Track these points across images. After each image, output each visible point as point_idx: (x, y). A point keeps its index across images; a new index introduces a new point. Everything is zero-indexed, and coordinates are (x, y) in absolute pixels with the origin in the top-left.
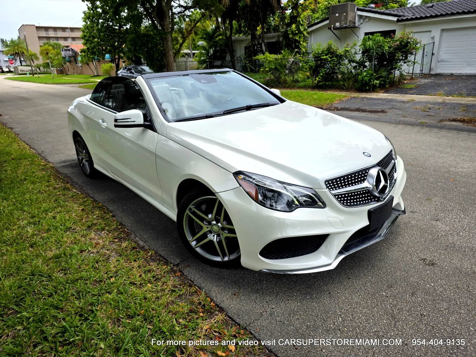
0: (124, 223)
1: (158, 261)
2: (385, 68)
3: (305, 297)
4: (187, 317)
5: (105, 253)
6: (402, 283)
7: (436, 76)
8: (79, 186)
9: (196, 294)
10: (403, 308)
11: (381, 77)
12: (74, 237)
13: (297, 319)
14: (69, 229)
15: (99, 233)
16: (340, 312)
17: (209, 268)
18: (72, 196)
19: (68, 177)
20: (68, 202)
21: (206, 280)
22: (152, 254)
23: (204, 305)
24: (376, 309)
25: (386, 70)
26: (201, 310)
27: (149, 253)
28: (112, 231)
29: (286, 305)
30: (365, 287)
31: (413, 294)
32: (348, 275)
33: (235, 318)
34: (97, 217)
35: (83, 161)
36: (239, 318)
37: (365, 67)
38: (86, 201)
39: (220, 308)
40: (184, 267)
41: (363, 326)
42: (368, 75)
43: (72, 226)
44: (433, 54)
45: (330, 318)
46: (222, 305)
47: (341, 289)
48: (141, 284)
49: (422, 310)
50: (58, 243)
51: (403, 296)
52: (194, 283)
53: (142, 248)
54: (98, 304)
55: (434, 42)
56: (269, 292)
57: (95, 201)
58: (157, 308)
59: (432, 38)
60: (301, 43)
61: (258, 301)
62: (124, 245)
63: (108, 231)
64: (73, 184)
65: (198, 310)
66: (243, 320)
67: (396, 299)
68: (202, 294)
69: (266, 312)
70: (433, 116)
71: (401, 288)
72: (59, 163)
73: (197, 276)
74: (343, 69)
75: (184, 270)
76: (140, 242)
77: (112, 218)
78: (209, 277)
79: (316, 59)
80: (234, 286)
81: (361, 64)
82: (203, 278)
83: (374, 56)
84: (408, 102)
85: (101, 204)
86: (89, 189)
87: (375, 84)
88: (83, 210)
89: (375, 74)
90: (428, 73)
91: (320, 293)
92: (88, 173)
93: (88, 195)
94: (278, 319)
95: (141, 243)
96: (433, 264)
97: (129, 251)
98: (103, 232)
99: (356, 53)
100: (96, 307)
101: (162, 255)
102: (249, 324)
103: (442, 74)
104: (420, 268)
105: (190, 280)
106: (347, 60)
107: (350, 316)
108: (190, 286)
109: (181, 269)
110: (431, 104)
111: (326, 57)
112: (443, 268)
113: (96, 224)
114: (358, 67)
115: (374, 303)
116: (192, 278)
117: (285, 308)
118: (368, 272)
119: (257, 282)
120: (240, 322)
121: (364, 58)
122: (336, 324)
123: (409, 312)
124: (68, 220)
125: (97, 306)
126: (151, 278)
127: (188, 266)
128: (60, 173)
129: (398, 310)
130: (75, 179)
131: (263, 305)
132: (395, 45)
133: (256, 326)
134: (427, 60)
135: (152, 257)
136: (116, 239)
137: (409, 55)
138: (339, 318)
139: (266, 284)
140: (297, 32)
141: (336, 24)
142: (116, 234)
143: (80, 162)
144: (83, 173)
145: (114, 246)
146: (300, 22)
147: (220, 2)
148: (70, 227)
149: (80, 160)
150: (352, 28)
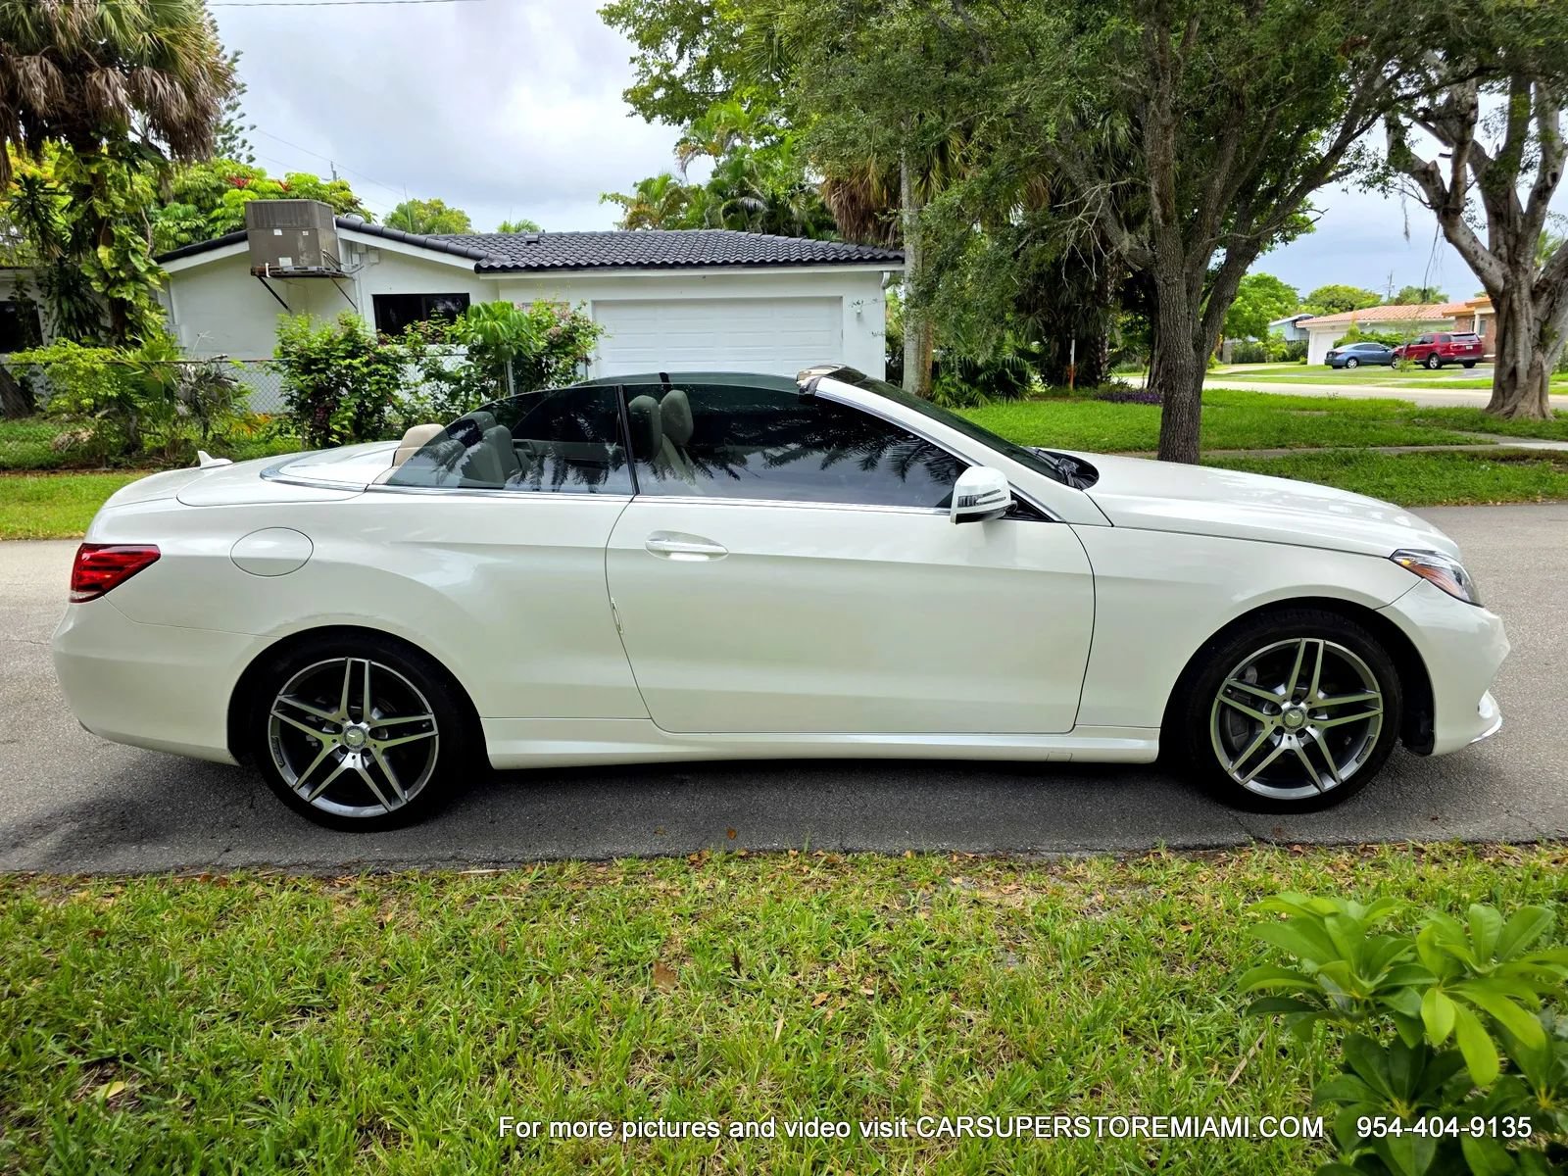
140: (122, 274)
141: (281, 260)
146: (124, 239)
150: (336, 279)
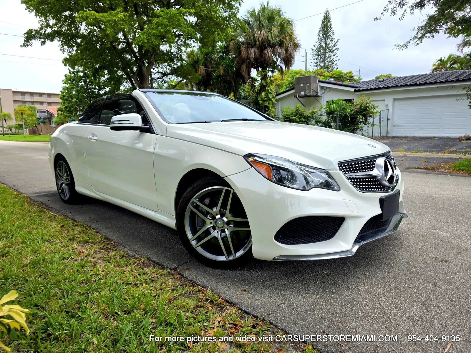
0: (110, 237)
1: (152, 266)
2: (349, 128)
3: (323, 290)
4: (194, 311)
5: (91, 260)
6: (421, 276)
7: (393, 138)
8: (56, 210)
9: (200, 292)
10: (430, 296)
12: (54, 247)
13: (320, 309)
15: (82, 245)
16: (365, 301)
17: (211, 270)
18: (49, 217)
19: (43, 204)
20: (45, 221)
21: (210, 280)
22: (144, 261)
23: (212, 301)
24: (402, 297)
25: (350, 130)
26: (209, 305)
27: (141, 260)
28: (96, 243)
29: (304, 297)
30: (384, 280)
31: (435, 285)
32: (363, 272)
33: (250, 310)
34: (79, 232)
35: (63, 186)
36: (255, 311)
37: (331, 127)
38: (65, 221)
39: (230, 304)
40: (183, 270)
41: (393, 312)
43: (51, 239)
44: (388, 119)
45: (356, 307)
46: (232, 300)
47: (359, 283)
48: (136, 284)
49: (451, 297)
50: (35, 253)
51: (426, 287)
52: (196, 283)
53: (133, 256)
54: (87, 301)
55: (388, 109)
56: (283, 288)
57: (75, 221)
58: (158, 303)
59: (386, 105)
60: (271, 108)
61: (272, 295)
62: (112, 254)
63: (92, 243)
64: (50, 208)
65: (206, 305)
66: (259, 312)
67: (420, 289)
68: (208, 291)
69: (284, 304)
71: (421, 281)
72: (34, 194)
73: (199, 277)
75: (183, 272)
76: (129, 252)
77: (96, 233)
78: (213, 277)
79: (286, 120)
80: (243, 284)
81: (327, 124)
82: (206, 278)
83: (338, 117)
85: (82, 223)
86: (67, 213)
88: (62, 226)
90: (386, 135)
91: (339, 287)
92: (67, 198)
93: (66, 217)
94: (299, 309)
95: (131, 253)
96: (445, 261)
97: (118, 259)
98: (87, 244)
99: (322, 115)
100: (85, 304)
101: (157, 261)
102: (268, 316)
103: (397, 137)
104: (434, 264)
105: (192, 281)
106: (314, 121)
108: (193, 285)
109: (180, 271)
111: (295, 117)
112: (457, 264)
113: (78, 238)
115: (398, 293)
116: (193, 279)
117: (303, 300)
118: (383, 269)
119: (267, 280)
120: (256, 314)
121: (329, 119)
122: (364, 311)
123: (437, 299)
124: (47, 234)
125: (87, 303)
126: (147, 279)
127: (188, 269)
128: (35, 201)
129: (425, 298)
130: (51, 205)
131: (279, 299)
132: (356, 108)
133: (275, 316)
134: (383, 124)
135: (145, 264)
136: (102, 249)
137: (369, 118)
138: (365, 307)
139: (277, 281)
140: (266, 99)
141: (301, 92)
142: (101, 246)
143: (59, 189)
144: (61, 199)
145: (100, 255)
146: (268, 90)
147: (196, 71)
148: (48, 240)
149: (60, 186)
150: (316, 97)
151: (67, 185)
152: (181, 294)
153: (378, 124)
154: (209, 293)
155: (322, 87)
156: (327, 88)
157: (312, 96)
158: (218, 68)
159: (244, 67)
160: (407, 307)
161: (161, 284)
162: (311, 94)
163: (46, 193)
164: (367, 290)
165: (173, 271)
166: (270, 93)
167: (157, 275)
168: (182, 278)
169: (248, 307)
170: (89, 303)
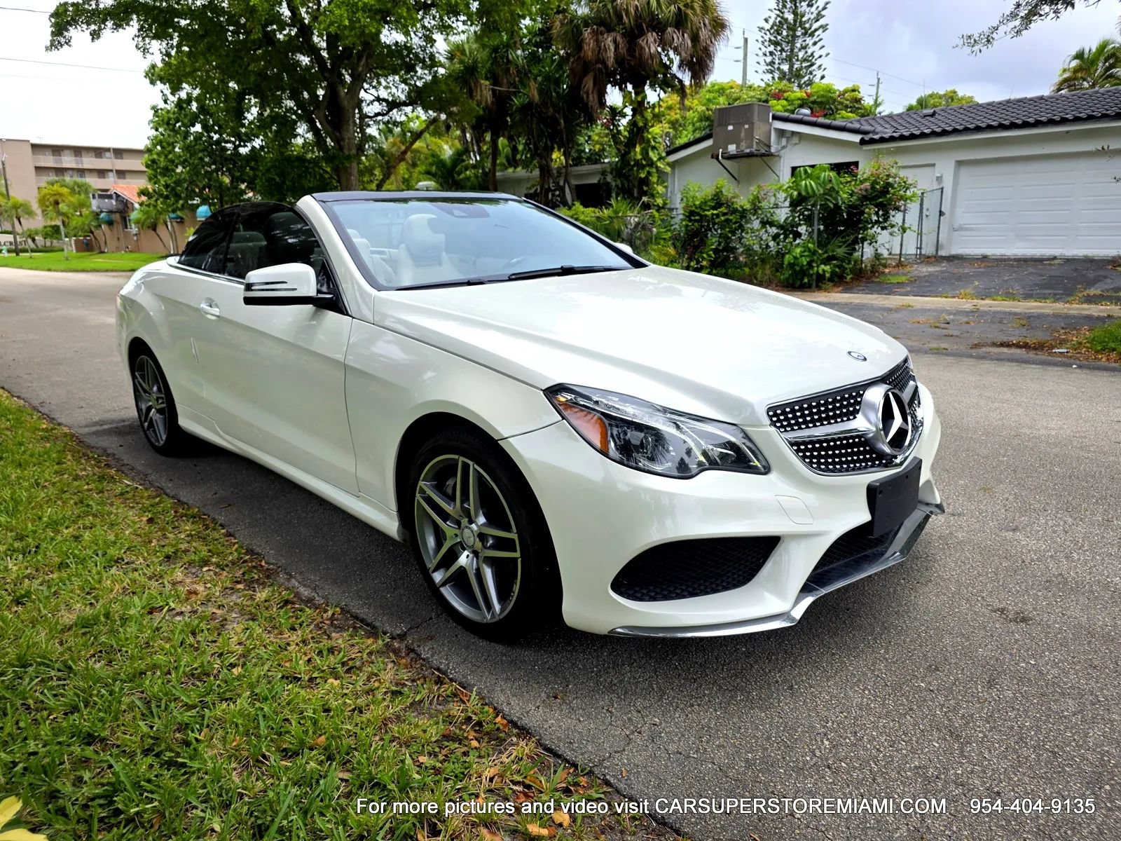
0: (258, 550)
1: (351, 629)
2: (841, 239)
3: (732, 697)
4: (437, 750)
5: (213, 613)
6: (960, 660)
7: (952, 261)
8: (139, 473)
9: (455, 699)
10: (973, 714)
11: (833, 258)
12: (130, 579)
13: (719, 746)
14: (116, 562)
15: (194, 570)
16: (824, 727)
18: (122, 494)
19: (108, 455)
20: (112, 505)
21: (479, 667)
22: (333, 614)
23: (479, 724)
24: (908, 717)
25: (844, 242)
26: (472, 735)
27: (326, 611)
28: (227, 566)
29: (687, 715)
30: (874, 671)
31: (991, 684)
32: (829, 648)
33: (563, 749)
34: (188, 536)
35: (151, 413)
36: (574, 750)
37: (798, 235)
38: (157, 504)
39: (519, 729)
40: (419, 641)
41: (884, 756)
42: (806, 254)
43: (124, 556)
44: (941, 213)
45: (801, 741)
46: (525, 721)
47: (816, 676)
48: (311, 680)
49: (1021, 717)
50: (88, 593)
51: (969, 688)
52: (447, 676)
53: (309, 602)
54: (202, 725)
55: (942, 189)
56: (642, 690)
57: (181, 503)
58: (358, 731)
59: (938, 178)
60: (654, 185)
61: (615, 709)
62: (262, 595)
63: (218, 565)
64: (123, 468)
65: (465, 735)
66: (582, 754)
67: (953, 695)
68: (473, 698)
69: (640, 733)
70: (957, 336)
71: (959, 672)
72: (87, 426)
73: (456, 659)
74: (749, 239)
75: (419, 646)
76: (302, 589)
77: (227, 538)
78: (485, 660)
79: (690, 218)
80: (551, 678)
81: (789, 230)
82: (471, 662)
83: (816, 212)
84: (897, 310)
85: (197, 510)
86: (164, 480)
87: (821, 272)
88: (150, 521)
89: (820, 251)
90: (934, 253)
91: (768, 688)
92: (162, 443)
93: (161, 491)
94: (672, 747)
95: (305, 592)
96: (1024, 620)
97: (275, 610)
98: (205, 569)
99: (776, 206)
100: (198, 733)
101: (361, 616)
102: (601, 762)
103: (962, 256)
104: (997, 628)
105: (438, 669)
106: (758, 221)
107: (850, 735)
108: (439, 682)
109: (412, 644)
110: (950, 313)
111: (711, 213)
112: (1049, 627)
113: (186, 551)
114: (782, 237)
115: (901, 705)
116: (441, 663)
117: (684, 722)
118: (875, 639)
119: (609, 667)
120: (575, 757)
121: (794, 217)
122: (818, 754)
123: (988, 723)
124: (115, 543)
125: (200, 731)
126: (337, 666)
127: (431, 638)
128: (89, 447)
129: (961, 719)
130: (127, 459)
131: (629, 719)
132: (861, 190)
133: (617, 765)
134: (930, 225)
135: (335, 622)
136: (238, 582)
137: (892, 213)
138: (822, 741)
139: (631, 671)
140: (644, 162)
141: (729, 146)
142: (239, 574)
143: (143, 419)
144: (148, 444)
145: (234, 597)
146: (649, 141)
147: (471, 95)
148: (118, 558)
149: (144, 412)
150: (765, 157)
151: (160, 411)
152: (412, 704)
153: (915, 227)
154: (473, 702)
155: (781, 133)
156: (793, 133)
157: (756, 156)
158: (524, 86)
159: (589, 83)
160: (917, 742)
161: (368, 680)
162: (753, 150)
163: (114, 425)
164: (831, 697)
165: (398, 643)
166: (654, 148)
167: (360, 652)
168: (416, 661)
169: (559, 739)
170: (205, 730)
